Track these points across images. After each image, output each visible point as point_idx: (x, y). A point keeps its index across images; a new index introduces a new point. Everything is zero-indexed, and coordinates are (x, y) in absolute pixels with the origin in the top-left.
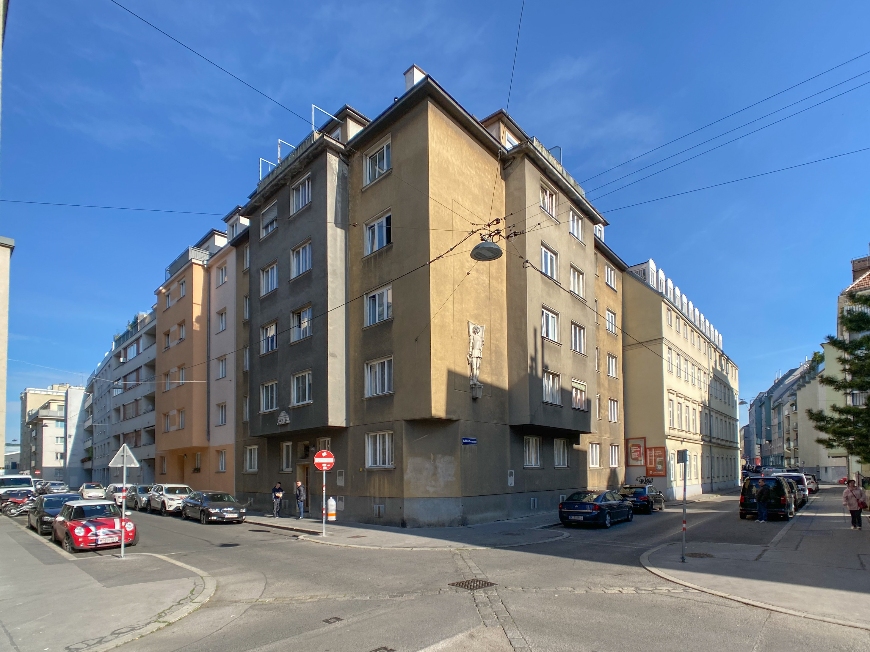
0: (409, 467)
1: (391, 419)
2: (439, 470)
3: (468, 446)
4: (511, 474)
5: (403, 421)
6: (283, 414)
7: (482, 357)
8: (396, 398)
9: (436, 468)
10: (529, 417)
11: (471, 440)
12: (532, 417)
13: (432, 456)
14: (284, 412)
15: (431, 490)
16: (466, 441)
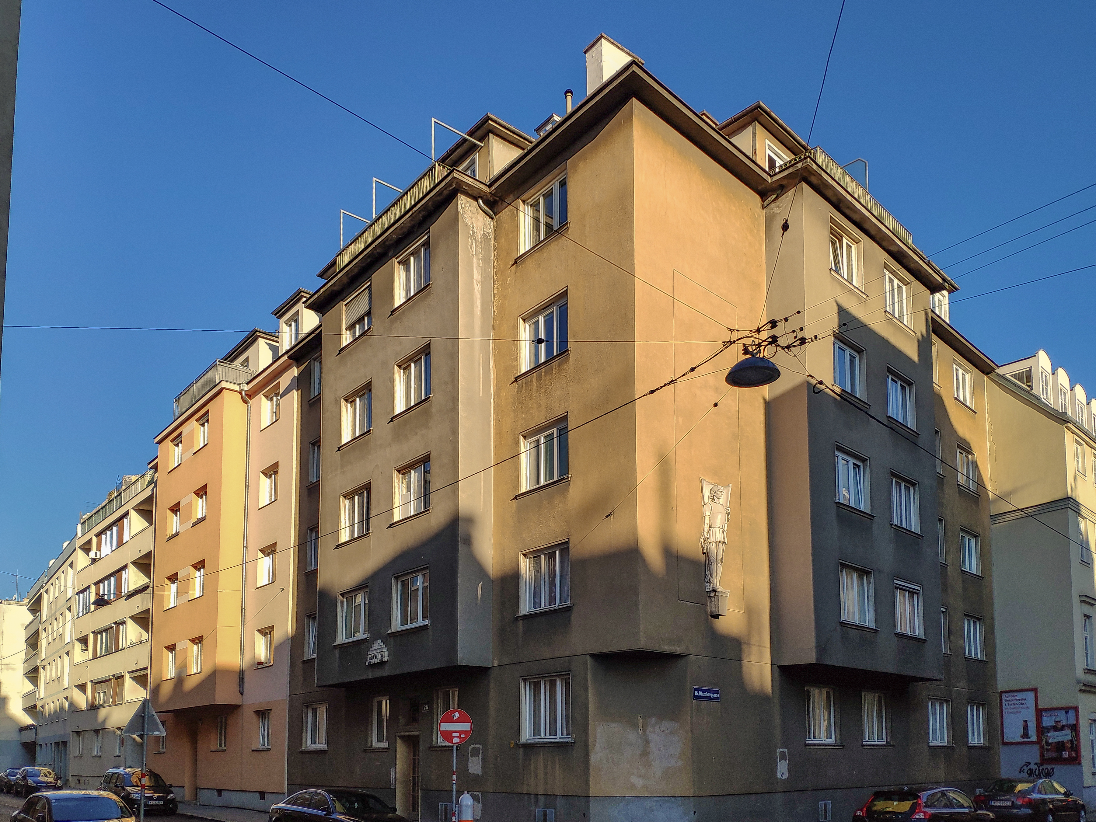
0: (598, 740)
1: (567, 653)
2: (653, 747)
3: (703, 703)
4: (783, 757)
5: (588, 656)
6: (378, 645)
7: (726, 541)
8: (575, 616)
9: (647, 742)
10: (814, 649)
11: (709, 691)
12: (821, 649)
13: (640, 721)
14: (379, 641)
15: (639, 783)
16: (701, 693)
